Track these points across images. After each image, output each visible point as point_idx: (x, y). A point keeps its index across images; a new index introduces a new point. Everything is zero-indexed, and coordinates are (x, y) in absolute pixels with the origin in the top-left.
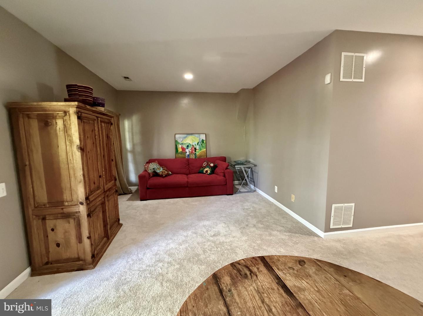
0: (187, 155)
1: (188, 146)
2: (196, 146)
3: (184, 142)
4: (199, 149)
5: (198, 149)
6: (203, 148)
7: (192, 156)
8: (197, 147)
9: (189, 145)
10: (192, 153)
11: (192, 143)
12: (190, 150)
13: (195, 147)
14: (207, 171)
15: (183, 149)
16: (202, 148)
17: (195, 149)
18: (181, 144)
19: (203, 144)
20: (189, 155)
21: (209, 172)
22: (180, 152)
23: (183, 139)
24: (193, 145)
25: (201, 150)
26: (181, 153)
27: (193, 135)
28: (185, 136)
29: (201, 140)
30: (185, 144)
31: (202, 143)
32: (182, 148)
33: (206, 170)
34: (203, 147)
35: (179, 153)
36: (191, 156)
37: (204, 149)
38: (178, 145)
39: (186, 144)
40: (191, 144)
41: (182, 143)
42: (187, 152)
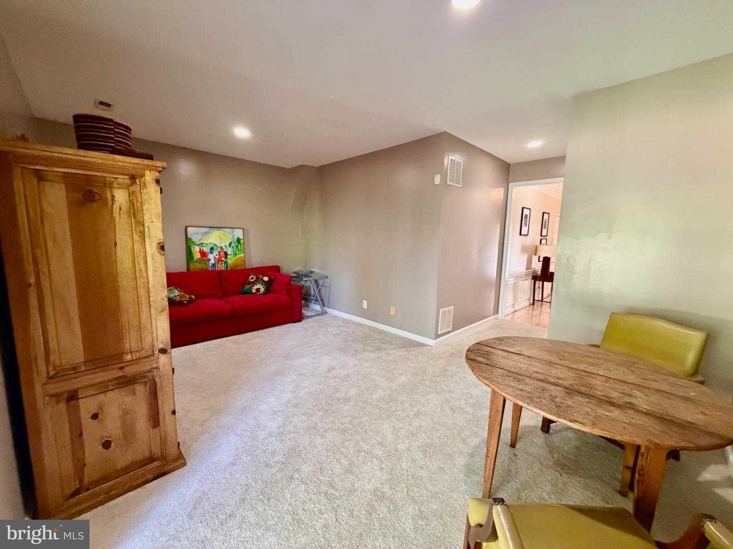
0: (210, 265)
1: (212, 249)
2: (227, 248)
3: (205, 242)
4: (232, 253)
5: (231, 255)
6: (240, 252)
7: (219, 265)
8: (230, 251)
9: (215, 247)
10: (220, 260)
11: (220, 244)
12: (217, 255)
13: (225, 250)
14: (258, 290)
15: (203, 254)
16: (237, 252)
17: (226, 254)
18: (198, 245)
19: (239, 246)
20: (214, 265)
21: (262, 290)
22: (197, 259)
23: (202, 236)
24: (221, 247)
25: (236, 255)
26: (199, 261)
27: (222, 229)
28: (207, 230)
29: (236, 238)
30: (207, 244)
31: (237, 244)
32: (200, 252)
33: (256, 287)
34: (239, 251)
35: (196, 262)
36: (218, 267)
37: (240, 254)
38: (192, 246)
39: (209, 245)
40: (218, 245)
41: (202, 243)
42: (210, 260)
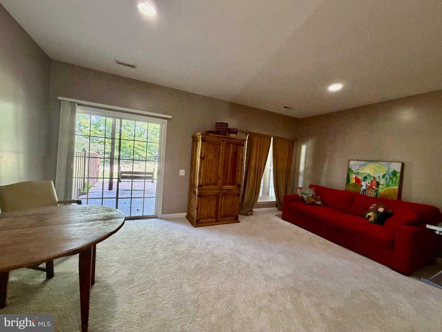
0: (362, 190)
1: (366, 178)
2: (379, 179)
3: (361, 172)
4: (385, 184)
5: (383, 185)
6: (393, 185)
7: (369, 192)
8: (382, 181)
9: (368, 177)
10: (371, 187)
11: (374, 174)
12: (369, 183)
13: (378, 180)
14: (369, 217)
15: (358, 181)
16: (391, 183)
17: (378, 184)
18: (355, 173)
19: (394, 178)
20: (364, 191)
21: (372, 219)
22: (352, 183)
23: (359, 167)
24: (374, 178)
25: (389, 186)
26: (354, 185)
27: (378, 162)
28: (363, 163)
29: (391, 171)
30: (362, 174)
31: (392, 176)
32: (356, 179)
34: (392, 183)
35: (351, 185)
36: (368, 193)
37: (393, 186)
38: (351, 174)
39: (363, 174)
40: (372, 175)
41: (358, 173)
42: (362, 186)
